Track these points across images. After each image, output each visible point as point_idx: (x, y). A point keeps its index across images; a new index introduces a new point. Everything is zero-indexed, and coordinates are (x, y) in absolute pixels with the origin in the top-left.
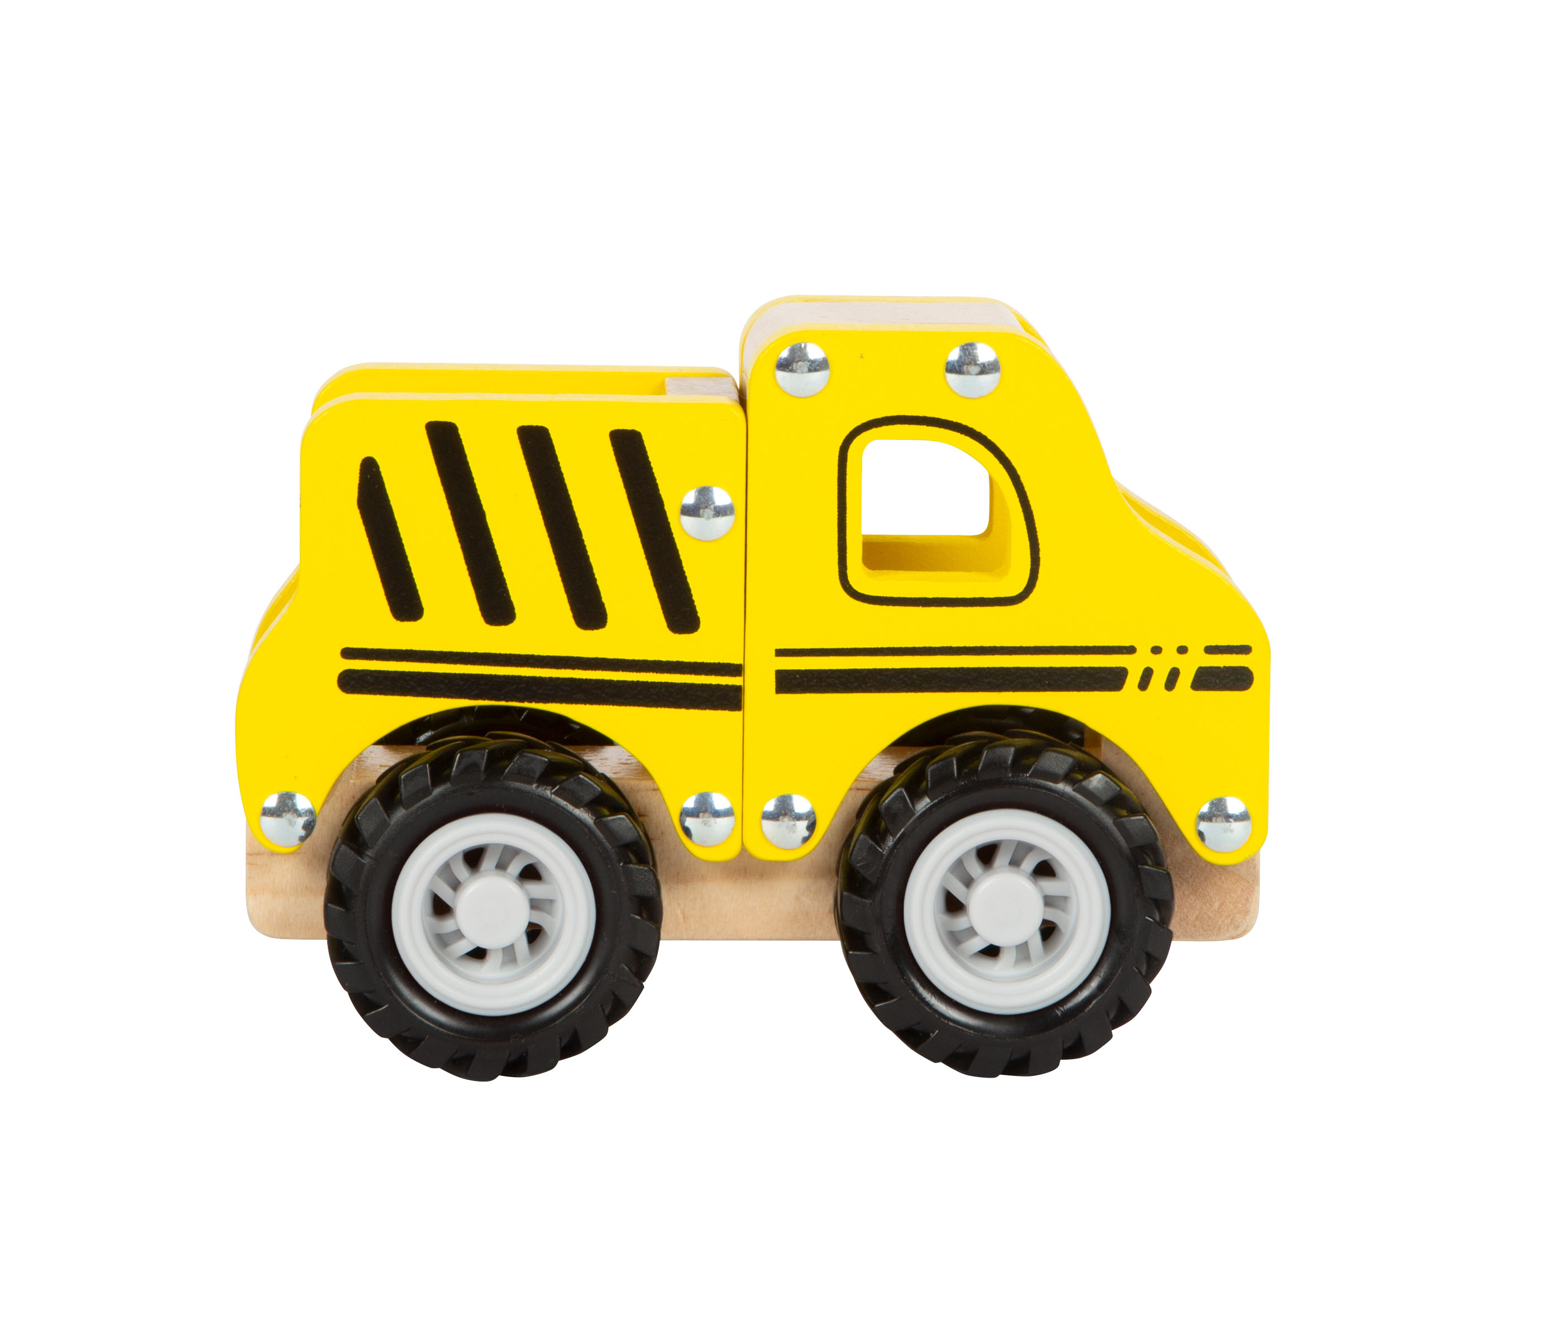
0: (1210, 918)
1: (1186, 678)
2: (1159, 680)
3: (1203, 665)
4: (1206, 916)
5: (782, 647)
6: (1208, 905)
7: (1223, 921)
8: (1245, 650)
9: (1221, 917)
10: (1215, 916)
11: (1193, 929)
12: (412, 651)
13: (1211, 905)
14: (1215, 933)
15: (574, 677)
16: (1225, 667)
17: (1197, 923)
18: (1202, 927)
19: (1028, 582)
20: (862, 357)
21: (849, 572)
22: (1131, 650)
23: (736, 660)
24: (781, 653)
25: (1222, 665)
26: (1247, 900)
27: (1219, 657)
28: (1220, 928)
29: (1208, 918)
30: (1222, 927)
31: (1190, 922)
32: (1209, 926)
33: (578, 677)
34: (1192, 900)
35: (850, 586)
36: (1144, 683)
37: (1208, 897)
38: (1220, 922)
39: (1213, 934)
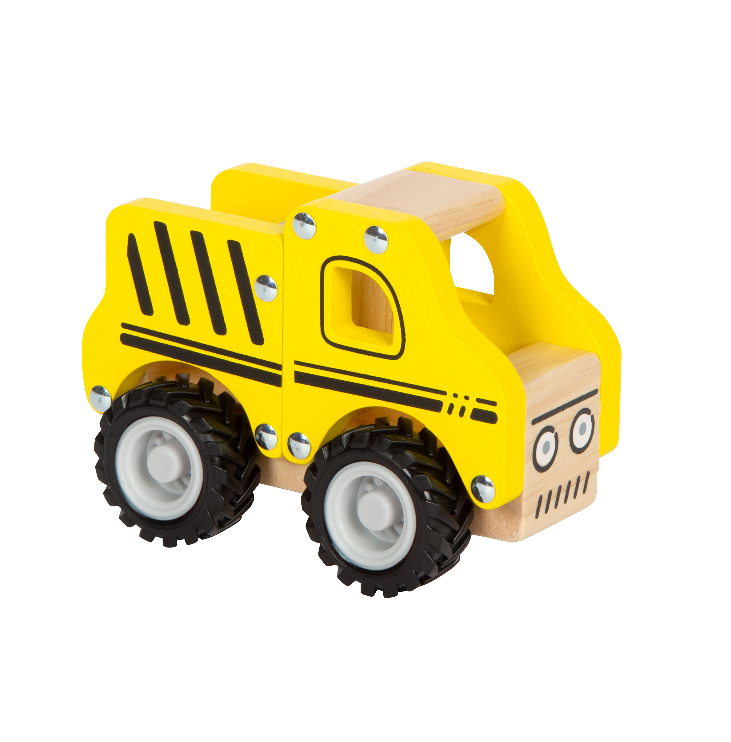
0: (501, 530)
1: (468, 413)
2: (456, 410)
3: (476, 408)
4: (499, 528)
5: (297, 360)
6: (500, 523)
7: (507, 533)
8: (494, 404)
9: (506, 530)
10: (504, 529)
11: (494, 534)
12: (148, 330)
13: (502, 524)
14: (504, 538)
15: (213, 356)
16: (485, 410)
17: (496, 531)
18: (498, 534)
19: (401, 350)
20: (330, 224)
21: (325, 329)
22: (444, 393)
23: (279, 362)
24: (297, 363)
25: (484, 409)
26: (518, 525)
27: (483, 404)
28: (506, 536)
29: (500, 530)
30: (507, 535)
31: (493, 530)
32: (501, 534)
33: (215, 357)
34: (493, 519)
35: (325, 336)
36: (450, 411)
37: (501, 519)
38: (506, 533)
39: (503, 538)
